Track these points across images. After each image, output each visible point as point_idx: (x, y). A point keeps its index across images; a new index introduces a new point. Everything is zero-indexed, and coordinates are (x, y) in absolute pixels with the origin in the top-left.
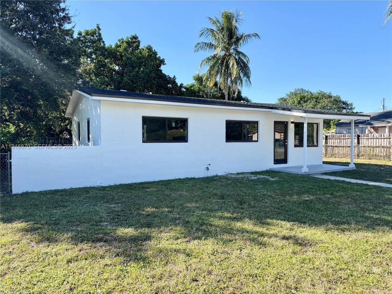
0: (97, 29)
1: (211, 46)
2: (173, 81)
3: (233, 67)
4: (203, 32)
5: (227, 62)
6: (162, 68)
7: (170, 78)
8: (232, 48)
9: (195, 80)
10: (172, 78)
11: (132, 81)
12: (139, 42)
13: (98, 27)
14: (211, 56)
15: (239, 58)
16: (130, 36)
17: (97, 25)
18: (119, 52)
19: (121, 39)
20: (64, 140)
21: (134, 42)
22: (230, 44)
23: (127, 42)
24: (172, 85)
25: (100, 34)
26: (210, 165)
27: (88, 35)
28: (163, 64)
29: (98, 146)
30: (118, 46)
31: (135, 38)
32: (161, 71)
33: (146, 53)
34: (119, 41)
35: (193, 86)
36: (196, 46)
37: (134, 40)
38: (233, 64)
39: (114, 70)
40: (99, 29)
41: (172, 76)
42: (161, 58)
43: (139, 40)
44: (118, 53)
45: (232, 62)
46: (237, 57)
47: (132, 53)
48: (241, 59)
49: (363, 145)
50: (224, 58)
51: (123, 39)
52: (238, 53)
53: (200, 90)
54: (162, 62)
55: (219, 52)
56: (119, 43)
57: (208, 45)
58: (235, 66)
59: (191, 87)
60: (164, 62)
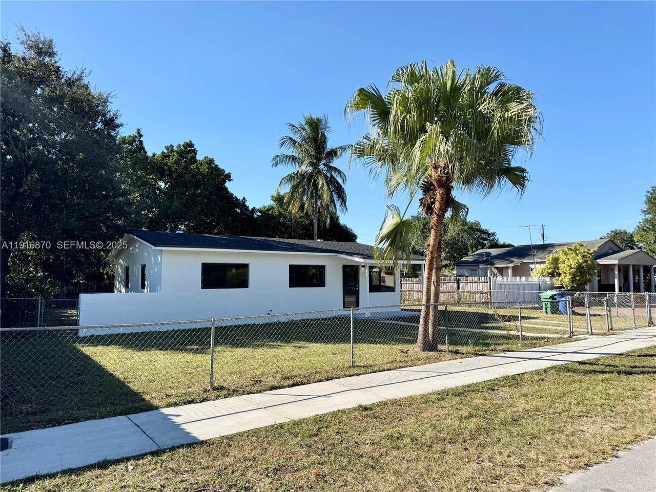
0: (137, 136)
1: (293, 159)
2: (242, 204)
3: (322, 187)
4: (285, 141)
5: (315, 181)
6: (228, 184)
7: (237, 200)
8: (322, 162)
9: (275, 201)
10: (241, 200)
11: (185, 206)
12: (195, 151)
13: (139, 133)
14: (293, 173)
15: (332, 176)
16: (182, 143)
17: (138, 130)
18: (166, 165)
19: (169, 145)
20: (84, 286)
21: (188, 152)
22: (319, 159)
23: (178, 153)
24: (241, 209)
25: (141, 142)
26: (271, 311)
27: (126, 144)
28: (229, 180)
29: (156, 293)
30: (164, 156)
31: (190, 145)
32: (226, 189)
33: (205, 169)
34: (167, 148)
35: (272, 208)
36: (273, 159)
37: (189, 149)
38: (323, 184)
39: (159, 189)
40: (141, 136)
41: (240, 198)
42: (226, 172)
43: (195, 149)
44: (166, 168)
45: (321, 182)
46: (329, 175)
47: (186, 168)
48: (334, 177)
49: (462, 290)
50: (311, 176)
51: (173, 146)
52: (331, 169)
53: (280, 214)
54: (228, 177)
55: (305, 168)
56: (166, 151)
57: (290, 159)
58: (326, 188)
59: (269, 210)
60: (230, 177)
